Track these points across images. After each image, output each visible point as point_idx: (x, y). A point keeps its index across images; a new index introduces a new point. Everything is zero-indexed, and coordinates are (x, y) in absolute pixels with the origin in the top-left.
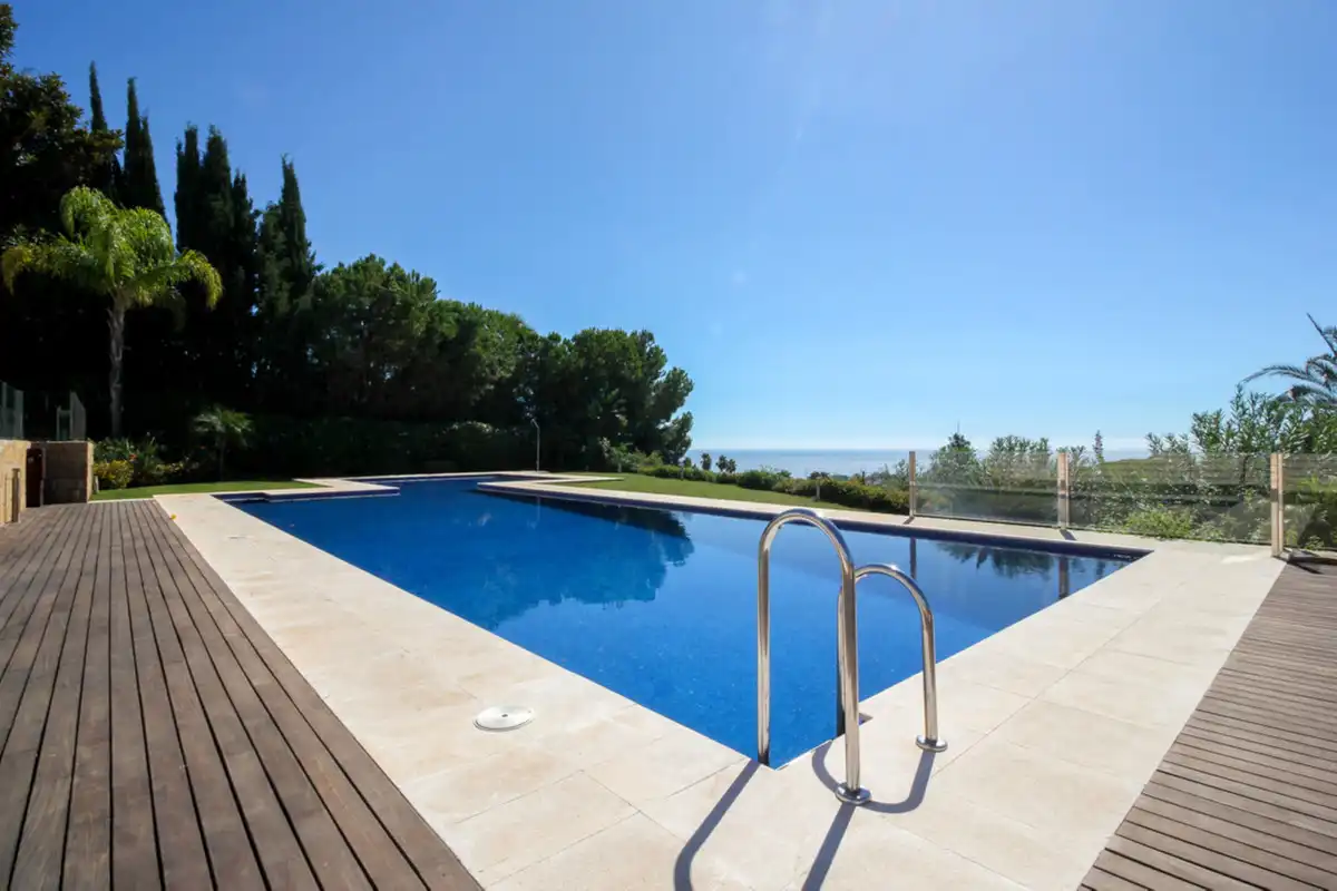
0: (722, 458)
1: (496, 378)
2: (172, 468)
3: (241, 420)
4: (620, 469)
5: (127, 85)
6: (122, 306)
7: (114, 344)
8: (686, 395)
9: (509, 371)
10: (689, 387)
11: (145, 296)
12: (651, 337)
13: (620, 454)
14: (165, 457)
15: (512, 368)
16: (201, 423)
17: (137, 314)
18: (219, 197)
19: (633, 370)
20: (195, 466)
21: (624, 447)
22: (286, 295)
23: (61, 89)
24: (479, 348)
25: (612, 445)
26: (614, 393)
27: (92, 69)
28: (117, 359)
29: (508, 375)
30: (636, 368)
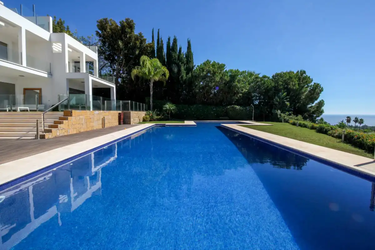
0: (356, 118)
1: (243, 92)
2: (159, 117)
3: (173, 106)
4: (283, 121)
5: (158, 31)
6: (152, 81)
7: (151, 90)
8: (320, 93)
9: (247, 89)
10: (321, 90)
11: (157, 78)
12: (304, 72)
13: (285, 116)
14: (158, 115)
15: (248, 88)
16: (165, 107)
17: (155, 83)
18: (174, 52)
19: (294, 85)
20: (163, 117)
21: (287, 113)
22: (185, 74)
23: (142, 35)
24: (236, 83)
25: (281, 112)
26: (284, 94)
27: (153, 30)
28: (152, 93)
29: (246, 91)
30: (295, 84)
